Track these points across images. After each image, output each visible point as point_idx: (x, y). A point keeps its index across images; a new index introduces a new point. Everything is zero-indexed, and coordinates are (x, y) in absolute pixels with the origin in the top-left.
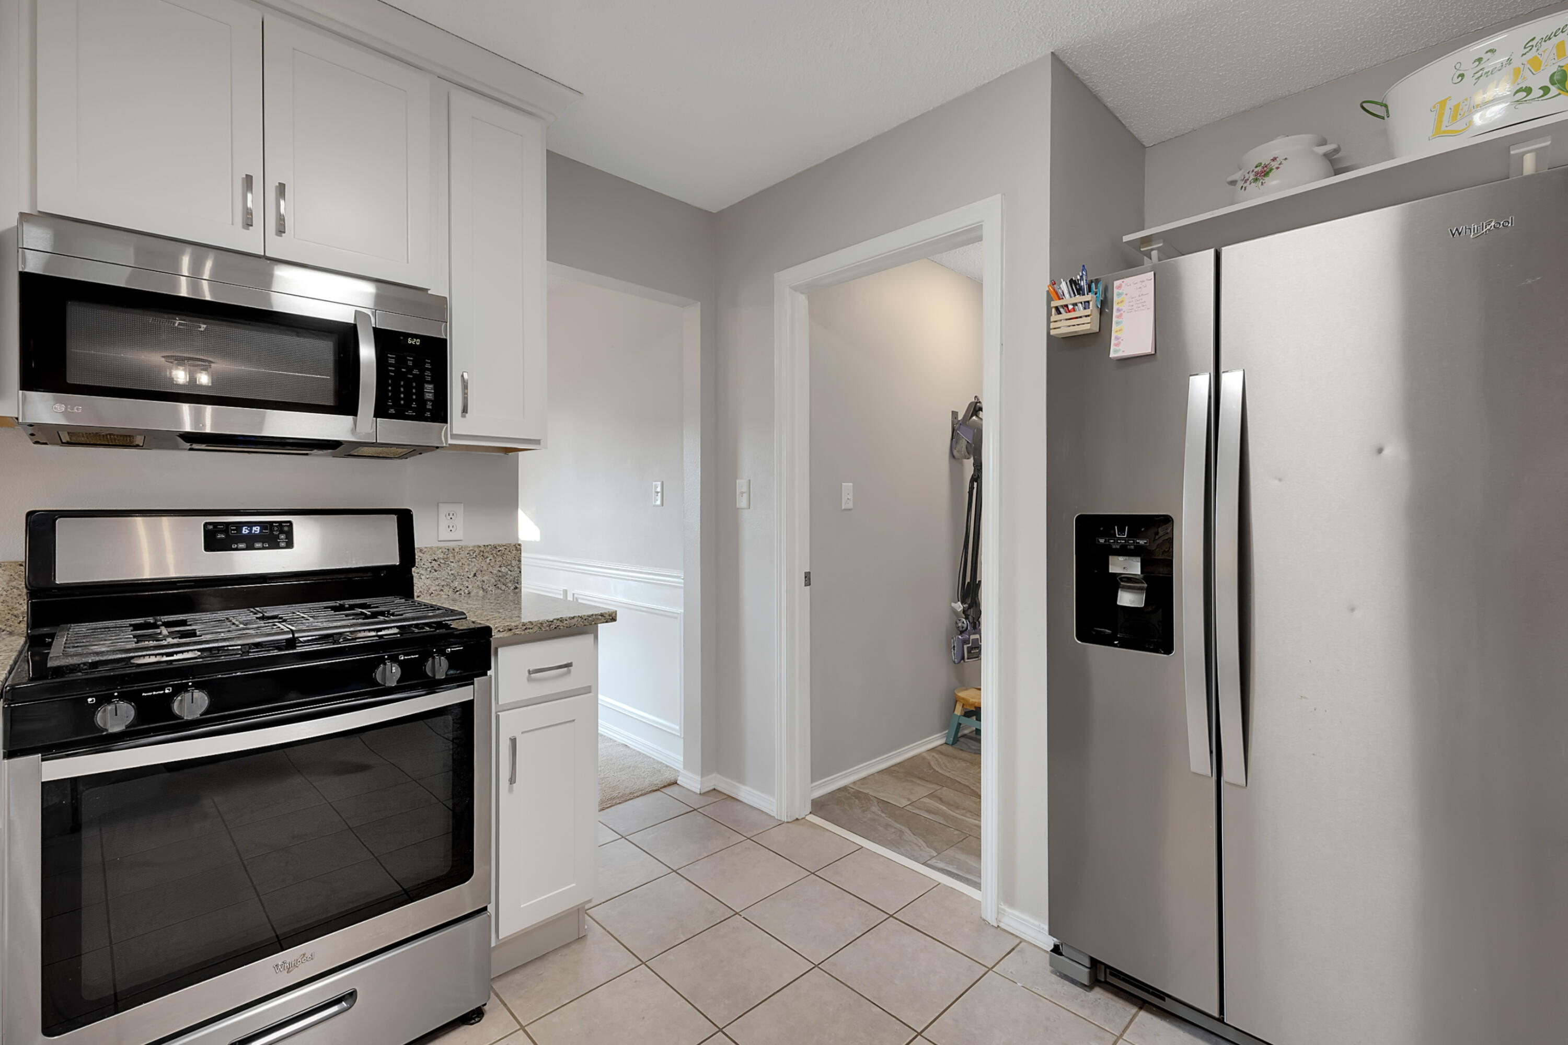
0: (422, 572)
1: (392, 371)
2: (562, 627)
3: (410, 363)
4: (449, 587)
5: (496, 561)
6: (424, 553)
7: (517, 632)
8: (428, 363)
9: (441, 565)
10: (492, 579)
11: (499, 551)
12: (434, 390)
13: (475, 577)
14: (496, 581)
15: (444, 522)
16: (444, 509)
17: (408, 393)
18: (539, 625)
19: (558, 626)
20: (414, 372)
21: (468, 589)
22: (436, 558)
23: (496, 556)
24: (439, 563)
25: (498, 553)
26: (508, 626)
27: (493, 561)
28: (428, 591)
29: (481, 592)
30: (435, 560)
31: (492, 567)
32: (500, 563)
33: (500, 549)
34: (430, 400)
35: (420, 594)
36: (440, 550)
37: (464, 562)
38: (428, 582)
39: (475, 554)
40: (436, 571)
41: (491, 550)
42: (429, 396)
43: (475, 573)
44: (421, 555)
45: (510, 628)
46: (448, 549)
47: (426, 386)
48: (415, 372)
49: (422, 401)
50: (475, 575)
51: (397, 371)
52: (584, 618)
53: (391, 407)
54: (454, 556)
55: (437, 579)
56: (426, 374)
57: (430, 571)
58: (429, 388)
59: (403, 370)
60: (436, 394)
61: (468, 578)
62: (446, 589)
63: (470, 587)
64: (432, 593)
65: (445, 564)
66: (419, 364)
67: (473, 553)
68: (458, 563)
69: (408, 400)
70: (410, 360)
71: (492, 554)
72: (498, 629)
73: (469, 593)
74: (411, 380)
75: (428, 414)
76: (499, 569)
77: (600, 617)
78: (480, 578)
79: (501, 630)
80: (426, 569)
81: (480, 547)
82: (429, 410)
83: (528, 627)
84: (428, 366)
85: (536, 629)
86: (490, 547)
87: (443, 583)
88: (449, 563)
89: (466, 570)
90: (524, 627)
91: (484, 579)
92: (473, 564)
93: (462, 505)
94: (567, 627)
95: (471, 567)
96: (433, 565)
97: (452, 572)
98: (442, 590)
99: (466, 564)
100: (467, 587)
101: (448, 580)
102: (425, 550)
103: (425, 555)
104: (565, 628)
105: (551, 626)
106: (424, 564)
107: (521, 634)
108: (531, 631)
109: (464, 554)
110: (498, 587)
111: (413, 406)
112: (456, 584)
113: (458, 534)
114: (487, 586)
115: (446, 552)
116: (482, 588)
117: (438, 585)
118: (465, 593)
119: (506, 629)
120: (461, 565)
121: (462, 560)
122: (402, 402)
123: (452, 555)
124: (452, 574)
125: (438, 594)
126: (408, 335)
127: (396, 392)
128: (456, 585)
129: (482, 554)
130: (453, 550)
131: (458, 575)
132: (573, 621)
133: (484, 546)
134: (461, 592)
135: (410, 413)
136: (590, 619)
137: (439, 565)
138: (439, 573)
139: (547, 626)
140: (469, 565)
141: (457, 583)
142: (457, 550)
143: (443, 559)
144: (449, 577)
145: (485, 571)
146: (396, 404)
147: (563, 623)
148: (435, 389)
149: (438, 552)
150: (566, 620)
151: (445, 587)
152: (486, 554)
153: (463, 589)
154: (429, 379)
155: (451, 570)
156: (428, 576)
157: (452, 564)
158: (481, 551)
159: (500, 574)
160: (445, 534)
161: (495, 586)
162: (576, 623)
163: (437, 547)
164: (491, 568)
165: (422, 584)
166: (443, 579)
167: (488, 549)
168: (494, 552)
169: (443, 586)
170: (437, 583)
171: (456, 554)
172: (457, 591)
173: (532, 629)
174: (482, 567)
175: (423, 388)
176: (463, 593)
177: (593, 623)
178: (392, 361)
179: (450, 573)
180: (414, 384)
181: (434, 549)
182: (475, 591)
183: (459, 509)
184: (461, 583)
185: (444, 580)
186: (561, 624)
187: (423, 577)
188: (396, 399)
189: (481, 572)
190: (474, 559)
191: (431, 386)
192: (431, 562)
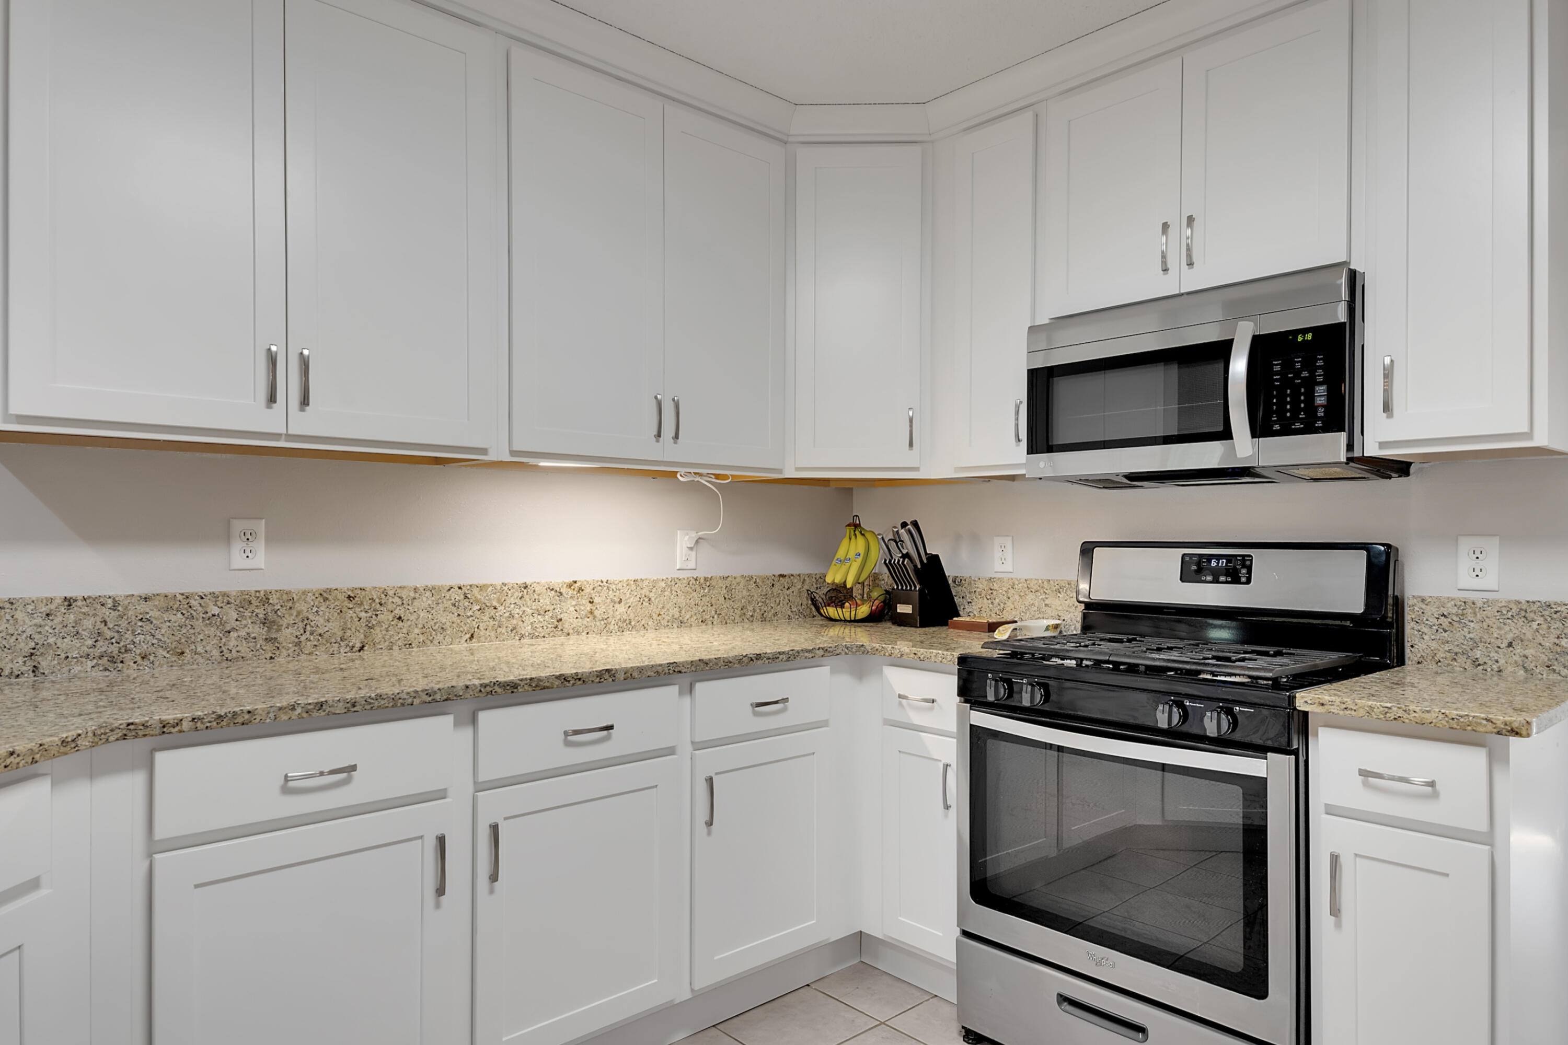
0: (1425, 630)
1: (1277, 380)
2: (1407, 721)
3: (1298, 366)
4: (1465, 656)
5: (1549, 628)
6: (1427, 605)
7: (1332, 710)
8: (1320, 359)
9: (1454, 623)
10: (1543, 656)
11: (1556, 612)
12: (1327, 392)
13: (1511, 649)
14: (1549, 660)
15: (1465, 563)
16: (1466, 545)
17: (1295, 402)
18: (1367, 709)
19: (1399, 717)
20: (1302, 375)
21: (1498, 665)
22: (1445, 613)
23: (1549, 619)
24: (1450, 620)
25: (1555, 616)
26: (1319, 698)
27: (1545, 626)
28: (1433, 657)
29: (1522, 672)
30: (1443, 615)
31: (1543, 636)
32: (1559, 633)
33: (1559, 609)
34: (1322, 406)
35: (1421, 659)
36: (1453, 603)
37: (1491, 624)
38: (1434, 645)
39: (1510, 614)
40: (1445, 631)
41: (1541, 609)
42: (1321, 400)
43: (1511, 643)
44: (1424, 606)
45: (1321, 702)
46: (1465, 602)
47: (1317, 388)
48: (1305, 374)
49: (1311, 408)
50: (1510, 645)
51: (1284, 379)
52: (1450, 717)
53: (1276, 422)
54: (1475, 613)
55: (1447, 642)
56: (1317, 374)
57: (1437, 631)
58: (1321, 392)
59: (1289, 376)
60: (1329, 397)
61: (1499, 647)
62: (1462, 659)
63: (1502, 662)
64: (1440, 661)
65: (1460, 622)
66: (1309, 364)
67: (1508, 611)
68: (1480, 624)
69: (1296, 410)
70: (1298, 362)
71: (1542, 616)
72: (1306, 700)
73: (1500, 671)
74: (1300, 386)
75: (1319, 424)
76: (1557, 641)
77: (1484, 722)
78: (1519, 650)
79: (1309, 702)
80: (1431, 627)
81: (1520, 603)
82: (1320, 418)
83: (1349, 707)
84: (1320, 363)
85: (1362, 712)
86: (1539, 604)
87: (1457, 650)
88: (1467, 622)
89: (1495, 635)
90: (1344, 706)
91: (1527, 652)
92: (1507, 628)
93: (1498, 537)
94: (1417, 723)
95: (1503, 632)
96: (1440, 621)
97: (1472, 636)
98: (1455, 659)
99: (1495, 626)
100: (1497, 662)
101: (1464, 647)
102: (1430, 600)
103: (1428, 607)
104: (1414, 723)
105: (1388, 715)
106: (1427, 620)
107: (1338, 714)
108: (1353, 713)
109: (1491, 611)
110: (1554, 670)
111: (1301, 416)
112: (1478, 654)
113: (1489, 581)
114: (1533, 664)
115: (1461, 605)
116: (1524, 667)
117: (1449, 652)
118: (1492, 670)
119: (1317, 701)
120: (1486, 627)
121: (1487, 620)
122: (1288, 414)
123: (1470, 611)
124: (1471, 639)
125: (1449, 665)
126: (1296, 333)
127: (1282, 403)
128: (1478, 656)
129: (1523, 613)
130: (1474, 604)
131: (1481, 642)
132: (1427, 715)
133: (1528, 602)
134: (1485, 667)
135: (1298, 425)
136: (1462, 720)
137: (1450, 623)
138: (1451, 635)
139: (1380, 712)
140: (1499, 628)
141: (1479, 652)
142: (1479, 604)
143: (1457, 615)
144: (1465, 642)
145: (1529, 640)
146: (1281, 418)
147: (1409, 714)
148: (1328, 390)
149: (1449, 605)
150: (1415, 712)
151: (1459, 655)
152: (1531, 615)
153: (1490, 663)
154: (1320, 379)
155: (1469, 633)
156: (1433, 637)
157: (1472, 624)
158: (1521, 609)
159: (1559, 649)
160: (1466, 580)
161: (1548, 667)
162: (1434, 721)
163: (1448, 598)
164: (1541, 638)
165: (1425, 647)
166: (1456, 643)
167: (1534, 608)
168: (1546, 613)
169: (1456, 654)
170: (1447, 649)
171: (1477, 610)
172: (1479, 665)
173: (1355, 710)
174: (1524, 634)
175: (1313, 391)
176: (1489, 670)
177: (1469, 728)
178: (1277, 368)
179: (1468, 636)
180: (1303, 390)
181: (1442, 600)
182: (1510, 669)
183: (1492, 547)
184: (1487, 654)
185: (1458, 646)
186: (1405, 716)
187: (1426, 637)
188: (1281, 412)
189: (1522, 641)
190: (1510, 621)
191: (1324, 387)
192: (1438, 618)
